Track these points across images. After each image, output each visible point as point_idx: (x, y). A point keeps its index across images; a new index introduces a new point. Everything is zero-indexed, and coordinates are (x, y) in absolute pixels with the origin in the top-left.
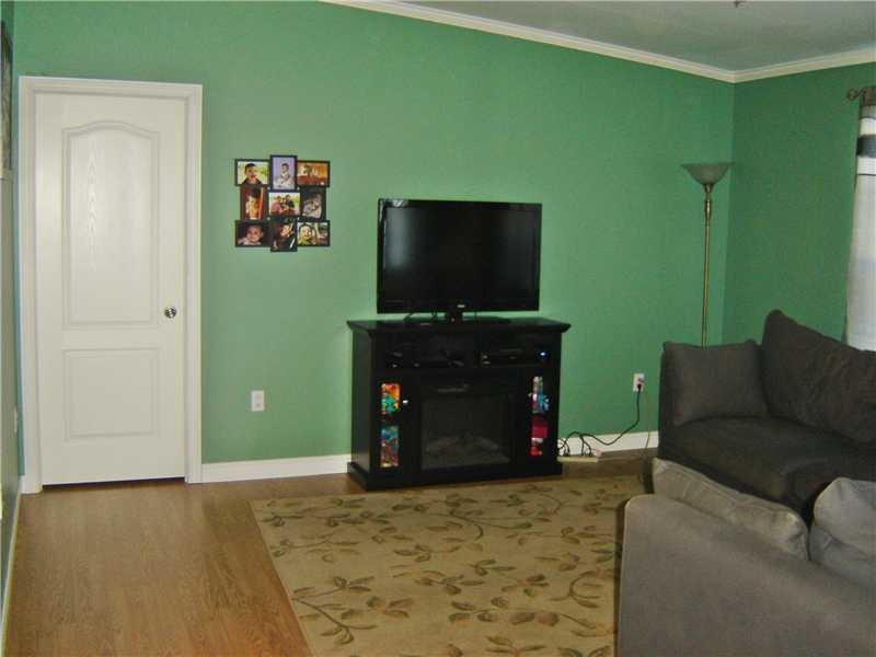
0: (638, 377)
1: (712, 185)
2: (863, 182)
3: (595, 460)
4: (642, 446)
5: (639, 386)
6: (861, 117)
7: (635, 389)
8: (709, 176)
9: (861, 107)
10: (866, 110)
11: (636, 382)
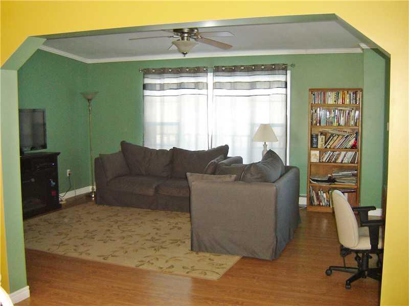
0: (68, 170)
1: (91, 100)
2: (146, 98)
3: (65, 202)
4: (74, 195)
5: (69, 174)
6: (144, 78)
7: (68, 175)
8: (90, 97)
9: (144, 74)
10: (146, 76)
11: (68, 173)
